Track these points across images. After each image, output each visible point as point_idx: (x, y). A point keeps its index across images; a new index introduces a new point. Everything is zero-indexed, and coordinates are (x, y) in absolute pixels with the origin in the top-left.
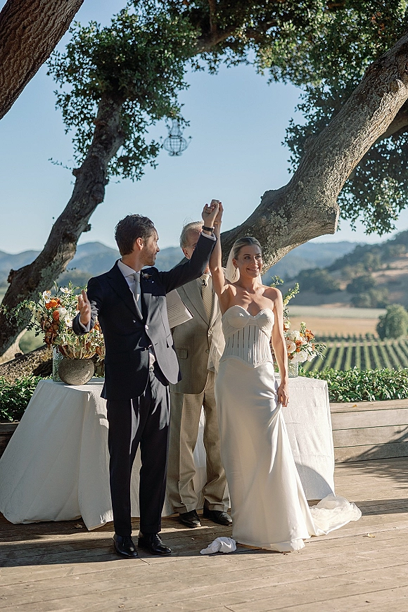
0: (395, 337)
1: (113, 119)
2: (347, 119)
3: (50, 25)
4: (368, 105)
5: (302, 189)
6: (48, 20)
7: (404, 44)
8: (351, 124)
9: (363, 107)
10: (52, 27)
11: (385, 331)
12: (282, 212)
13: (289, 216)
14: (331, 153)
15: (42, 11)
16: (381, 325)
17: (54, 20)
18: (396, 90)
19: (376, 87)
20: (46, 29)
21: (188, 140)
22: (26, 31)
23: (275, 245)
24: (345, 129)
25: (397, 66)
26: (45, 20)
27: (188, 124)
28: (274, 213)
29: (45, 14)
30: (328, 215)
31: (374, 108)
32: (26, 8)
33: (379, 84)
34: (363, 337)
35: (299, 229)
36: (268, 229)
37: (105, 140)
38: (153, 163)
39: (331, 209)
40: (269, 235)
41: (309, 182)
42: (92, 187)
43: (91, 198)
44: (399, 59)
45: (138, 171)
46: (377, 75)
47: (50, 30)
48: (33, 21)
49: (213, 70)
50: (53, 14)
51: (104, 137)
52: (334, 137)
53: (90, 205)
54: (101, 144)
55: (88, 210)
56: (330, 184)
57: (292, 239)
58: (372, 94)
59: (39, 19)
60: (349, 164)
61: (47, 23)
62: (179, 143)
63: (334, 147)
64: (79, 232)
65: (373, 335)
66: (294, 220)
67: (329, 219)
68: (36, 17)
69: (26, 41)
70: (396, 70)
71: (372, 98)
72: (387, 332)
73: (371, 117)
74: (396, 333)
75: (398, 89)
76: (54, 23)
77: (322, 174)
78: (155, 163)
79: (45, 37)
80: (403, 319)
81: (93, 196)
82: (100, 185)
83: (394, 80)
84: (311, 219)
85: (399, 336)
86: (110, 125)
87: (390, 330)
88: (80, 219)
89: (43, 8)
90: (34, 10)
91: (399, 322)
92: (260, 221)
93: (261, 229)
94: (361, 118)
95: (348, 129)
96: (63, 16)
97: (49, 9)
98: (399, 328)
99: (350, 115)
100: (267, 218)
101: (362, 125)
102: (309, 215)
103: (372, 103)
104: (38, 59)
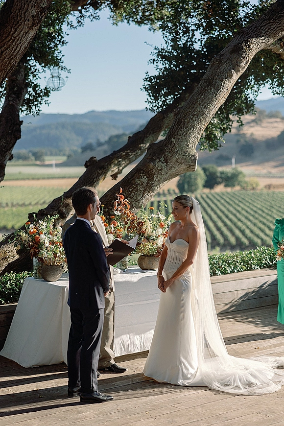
0: (192, 192)
1: (21, 74)
2: (201, 97)
3: (18, 50)
4: (214, 87)
5: (175, 144)
6: (17, 47)
7: (235, 46)
8: (204, 100)
9: (211, 89)
10: (19, 51)
11: (184, 186)
12: (162, 159)
13: (167, 162)
14: (192, 120)
15: (13, 42)
16: (181, 182)
17: (21, 47)
18: (231, 76)
19: (219, 75)
20: (16, 52)
21: (65, 79)
22: (3, 54)
23: (159, 180)
24: (200, 104)
25: (231, 60)
26: (15, 47)
27: (69, 71)
28: (157, 160)
29: (15, 43)
30: (192, 160)
31: (218, 89)
32: (4, 40)
33: (220, 73)
34: (166, 192)
35: (173, 170)
36: (154, 171)
37: (17, 90)
38: (46, 102)
39: (193, 156)
40: (155, 174)
41: (179, 139)
42: (13, 128)
43: (13, 136)
44: (232, 56)
45: (37, 109)
46: (219, 67)
47: (18, 52)
48: (7, 48)
49: (80, 23)
50: (20, 43)
51: (16, 89)
52: (193, 109)
53: (12, 141)
54: (14, 94)
55: (11, 145)
56: (192, 140)
57: (169, 176)
58: (216, 80)
59: (11, 47)
60: (203, 126)
61: (16, 49)
62: (59, 82)
63: (194, 115)
64: (6, 161)
65: (174, 191)
66: (170, 164)
67: (192, 162)
68: (10, 45)
69: (3, 61)
70: (230, 63)
71: (216, 82)
72: (186, 187)
73: (216, 95)
74: (193, 188)
75: (232, 76)
76: (20, 48)
77: (187, 134)
78: (48, 102)
79: (15, 57)
80: (199, 176)
81: (14, 135)
82: (18, 126)
83: (230, 70)
84: (181, 163)
85: (196, 190)
86: (19, 79)
87: (188, 185)
88: (7, 152)
89: (14, 40)
90: (8, 41)
91: (196, 179)
92: (149, 165)
93: (150, 171)
94: (210, 96)
95: (202, 104)
96: (26, 44)
97: (18, 40)
98: (196, 184)
99: (202, 94)
100: (154, 164)
101: (211, 101)
102: (179, 161)
103: (216, 86)
104: (9, 70)
